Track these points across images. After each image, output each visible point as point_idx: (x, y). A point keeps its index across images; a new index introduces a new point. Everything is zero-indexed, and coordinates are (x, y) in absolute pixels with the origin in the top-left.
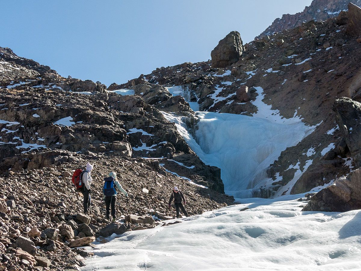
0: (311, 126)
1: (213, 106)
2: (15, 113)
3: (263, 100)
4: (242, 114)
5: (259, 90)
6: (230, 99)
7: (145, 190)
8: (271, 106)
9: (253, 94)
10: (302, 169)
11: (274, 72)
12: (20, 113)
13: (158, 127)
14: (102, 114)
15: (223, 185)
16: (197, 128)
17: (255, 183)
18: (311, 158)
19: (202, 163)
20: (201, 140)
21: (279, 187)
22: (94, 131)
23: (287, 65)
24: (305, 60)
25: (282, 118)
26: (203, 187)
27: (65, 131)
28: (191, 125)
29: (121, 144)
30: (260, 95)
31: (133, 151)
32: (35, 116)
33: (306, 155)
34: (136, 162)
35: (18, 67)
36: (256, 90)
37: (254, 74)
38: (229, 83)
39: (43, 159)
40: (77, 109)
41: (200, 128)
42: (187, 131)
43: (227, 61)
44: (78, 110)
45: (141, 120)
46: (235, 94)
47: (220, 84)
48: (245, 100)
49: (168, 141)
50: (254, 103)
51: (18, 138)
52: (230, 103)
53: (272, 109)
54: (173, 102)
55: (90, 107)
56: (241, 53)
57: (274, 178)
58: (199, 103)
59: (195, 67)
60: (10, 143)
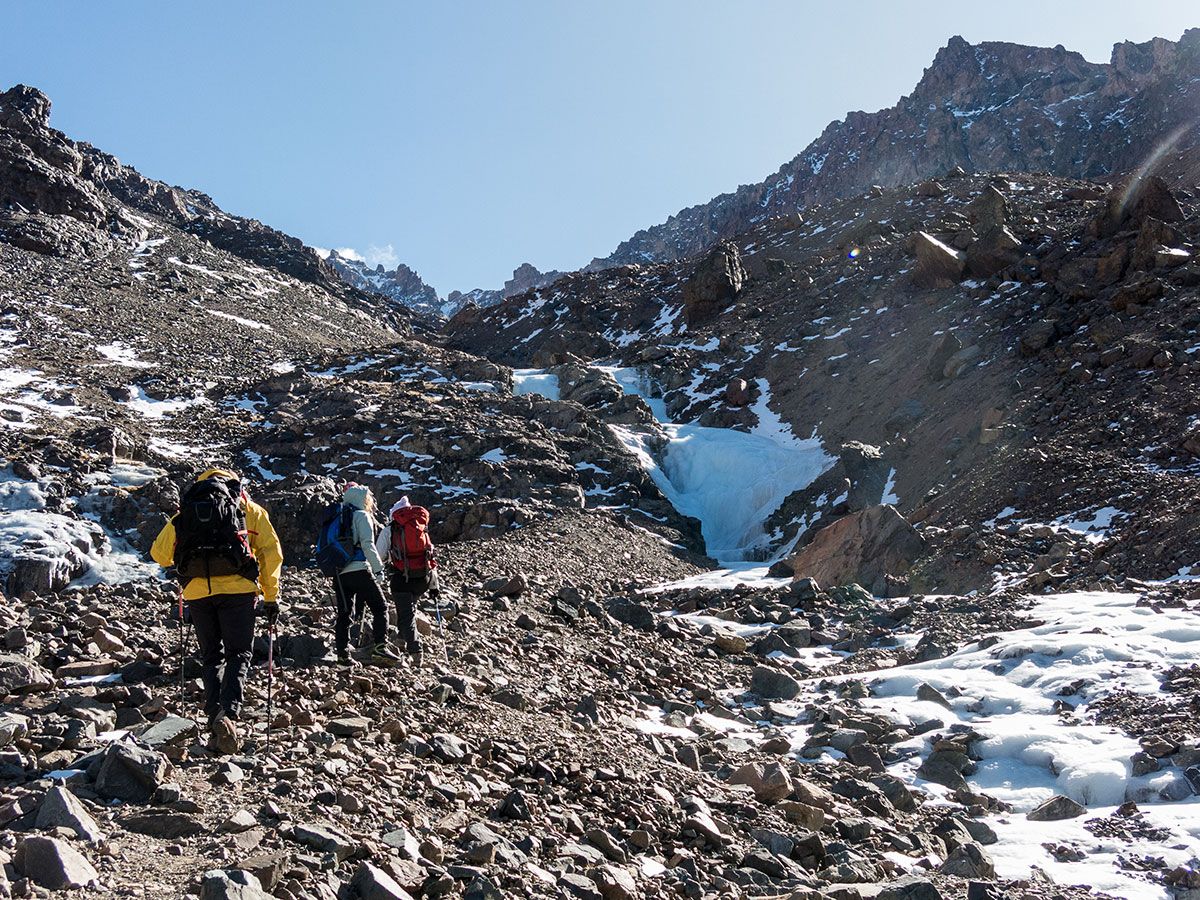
0: (832, 456)
1: (688, 408)
2: (426, 444)
3: (767, 405)
4: (734, 429)
5: (763, 384)
6: (716, 399)
7: (628, 556)
8: (779, 416)
9: (753, 392)
10: (807, 523)
11: (790, 350)
12: (434, 444)
13: (615, 461)
14: (541, 444)
15: (704, 543)
16: (666, 453)
17: (748, 540)
18: (820, 509)
19: (677, 514)
20: (672, 471)
21: (778, 546)
22: (533, 469)
23: (812, 338)
24: (841, 332)
25: (794, 438)
26: (681, 547)
27: (498, 471)
28: (657, 448)
29: (571, 487)
30: (764, 394)
31: (586, 497)
32: (455, 447)
33: (815, 504)
34: (598, 516)
35: (285, 280)
36: (758, 386)
37: (756, 351)
38: (715, 367)
39: (484, 511)
40: (507, 437)
41: (670, 453)
42: (651, 459)
43: (713, 302)
44: (510, 439)
45: (592, 451)
46: (724, 389)
47: (699, 367)
48: (739, 403)
49: (631, 482)
50: (754, 409)
51: (435, 478)
52: (715, 405)
53: (780, 421)
54: (627, 405)
55: (523, 433)
56: (739, 286)
57: (773, 535)
58: (666, 401)
59: (644, 276)
60: (426, 485)
